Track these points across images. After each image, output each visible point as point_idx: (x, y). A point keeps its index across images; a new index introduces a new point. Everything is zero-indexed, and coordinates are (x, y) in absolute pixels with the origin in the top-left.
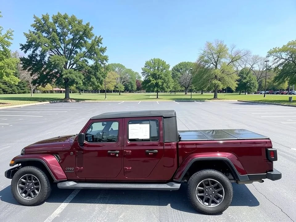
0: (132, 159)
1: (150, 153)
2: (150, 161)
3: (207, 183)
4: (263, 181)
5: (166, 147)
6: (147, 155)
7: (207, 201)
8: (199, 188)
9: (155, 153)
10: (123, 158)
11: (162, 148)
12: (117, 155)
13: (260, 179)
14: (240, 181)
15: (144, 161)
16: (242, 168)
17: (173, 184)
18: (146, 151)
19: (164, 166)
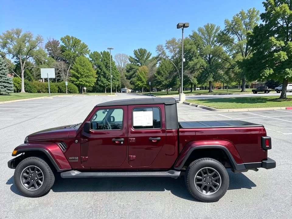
0: (136, 147)
1: (154, 140)
2: (152, 148)
3: (205, 171)
4: (258, 170)
5: (168, 135)
6: (150, 142)
7: (205, 188)
8: (197, 176)
9: (158, 141)
10: (127, 146)
11: (164, 135)
12: (122, 143)
13: (255, 168)
14: (236, 169)
15: (147, 149)
16: (239, 157)
17: (174, 172)
18: (150, 138)
19: (166, 154)
